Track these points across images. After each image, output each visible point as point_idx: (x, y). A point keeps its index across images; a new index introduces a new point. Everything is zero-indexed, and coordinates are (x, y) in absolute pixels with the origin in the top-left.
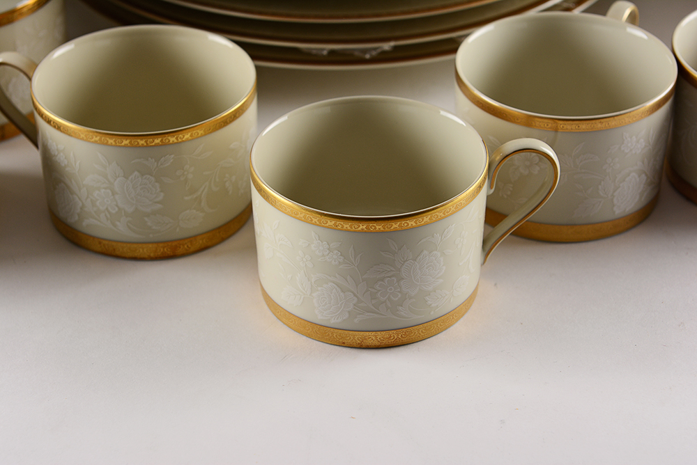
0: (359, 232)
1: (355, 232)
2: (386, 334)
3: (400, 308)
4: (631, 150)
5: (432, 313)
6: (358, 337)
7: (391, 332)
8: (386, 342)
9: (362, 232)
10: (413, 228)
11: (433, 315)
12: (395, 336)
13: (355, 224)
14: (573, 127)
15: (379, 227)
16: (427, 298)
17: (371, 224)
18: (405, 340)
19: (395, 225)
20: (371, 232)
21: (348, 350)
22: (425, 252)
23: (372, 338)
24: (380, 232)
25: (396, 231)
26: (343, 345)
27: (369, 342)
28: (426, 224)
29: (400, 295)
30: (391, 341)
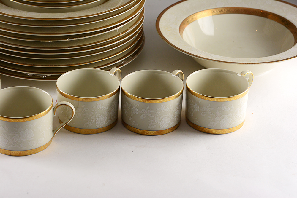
0: (7, 121)
1: (6, 121)
2: (17, 152)
3: (21, 145)
4: (100, 108)
5: (31, 147)
6: (9, 152)
7: (18, 152)
8: (17, 154)
9: (8, 121)
10: (23, 122)
11: (31, 148)
12: (20, 153)
13: (6, 119)
14: (81, 100)
15: (13, 120)
16: (29, 143)
17: (11, 119)
18: (23, 154)
19: (17, 120)
20: (11, 122)
21: (7, 156)
22: (27, 129)
23: (13, 153)
24: (12, 122)
25: (17, 122)
26: (6, 154)
27: (12, 154)
28: (27, 121)
29: (20, 141)
30: (19, 154)
